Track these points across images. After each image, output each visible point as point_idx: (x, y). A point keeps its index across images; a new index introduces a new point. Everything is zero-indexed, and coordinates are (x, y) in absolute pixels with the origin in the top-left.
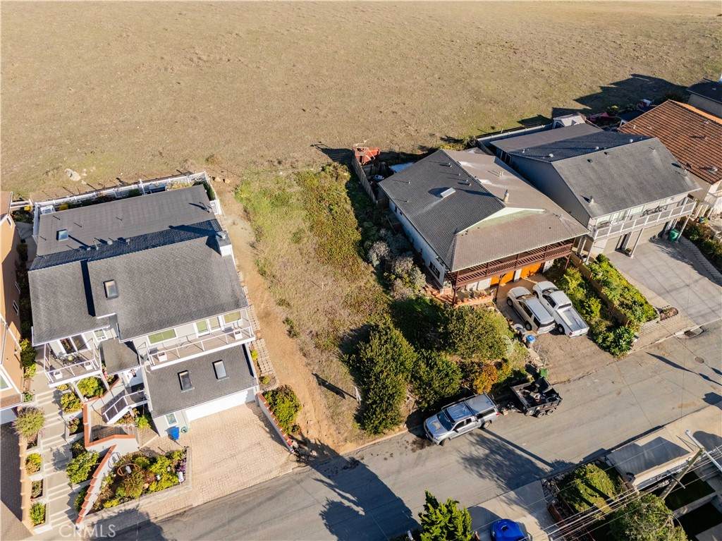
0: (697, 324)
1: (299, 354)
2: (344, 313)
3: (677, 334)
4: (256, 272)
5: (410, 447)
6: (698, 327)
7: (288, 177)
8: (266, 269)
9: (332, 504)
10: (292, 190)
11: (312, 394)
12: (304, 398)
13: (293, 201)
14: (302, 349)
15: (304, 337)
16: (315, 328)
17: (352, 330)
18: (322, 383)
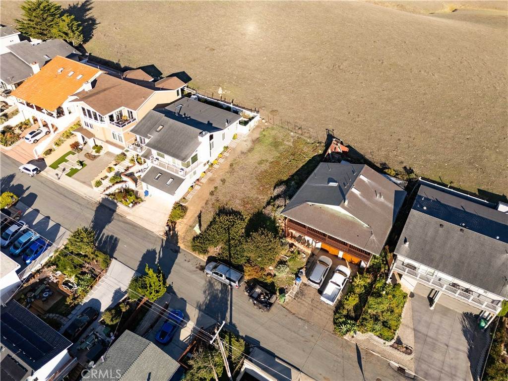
0: (415, 373)
1: (205, 201)
2: (238, 201)
3: (391, 362)
4: (229, 163)
5: (198, 266)
6: (414, 374)
7: (292, 137)
8: (234, 165)
9: (154, 252)
10: (287, 143)
11: (191, 218)
12: (188, 216)
13: (281, 148)
14: (207, 201)
15: (213, 198)
16: (221, 198)
17: (232, 209)
18: (199, 217)
